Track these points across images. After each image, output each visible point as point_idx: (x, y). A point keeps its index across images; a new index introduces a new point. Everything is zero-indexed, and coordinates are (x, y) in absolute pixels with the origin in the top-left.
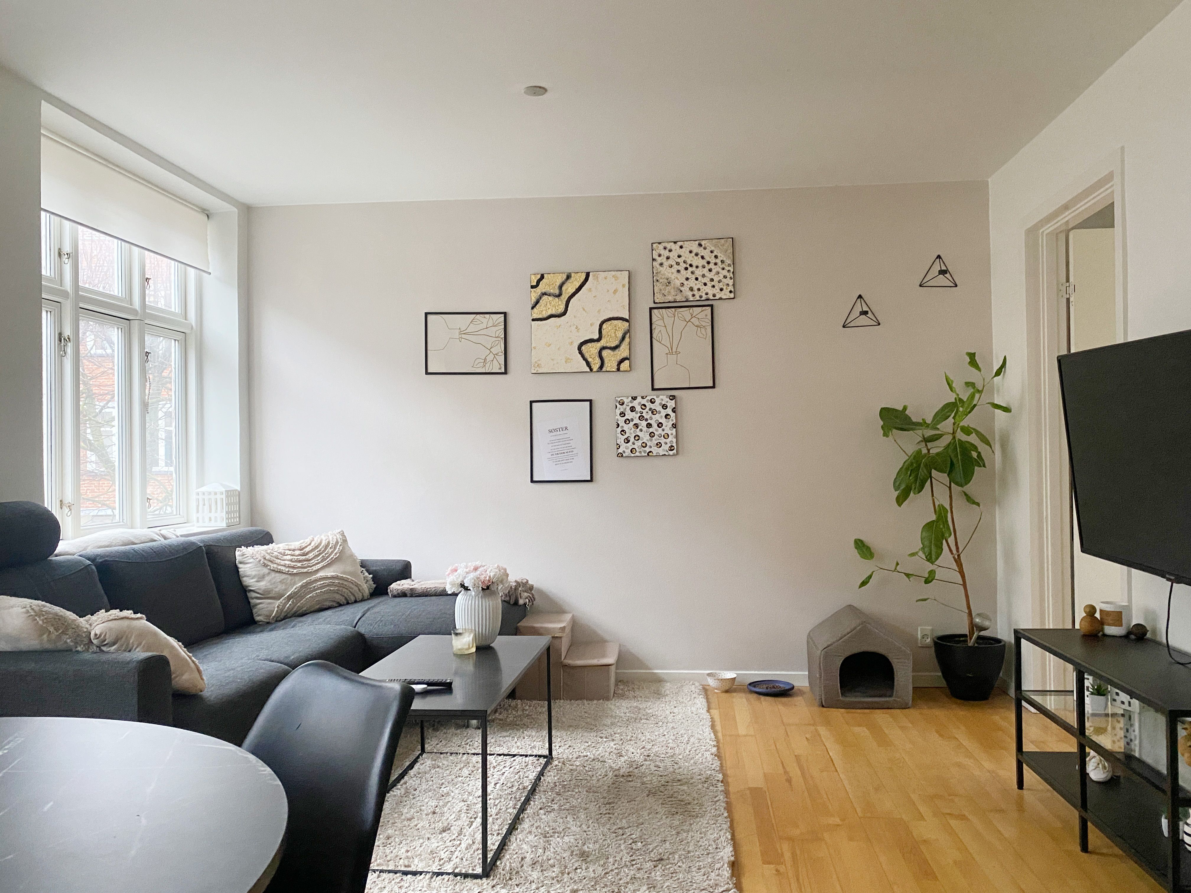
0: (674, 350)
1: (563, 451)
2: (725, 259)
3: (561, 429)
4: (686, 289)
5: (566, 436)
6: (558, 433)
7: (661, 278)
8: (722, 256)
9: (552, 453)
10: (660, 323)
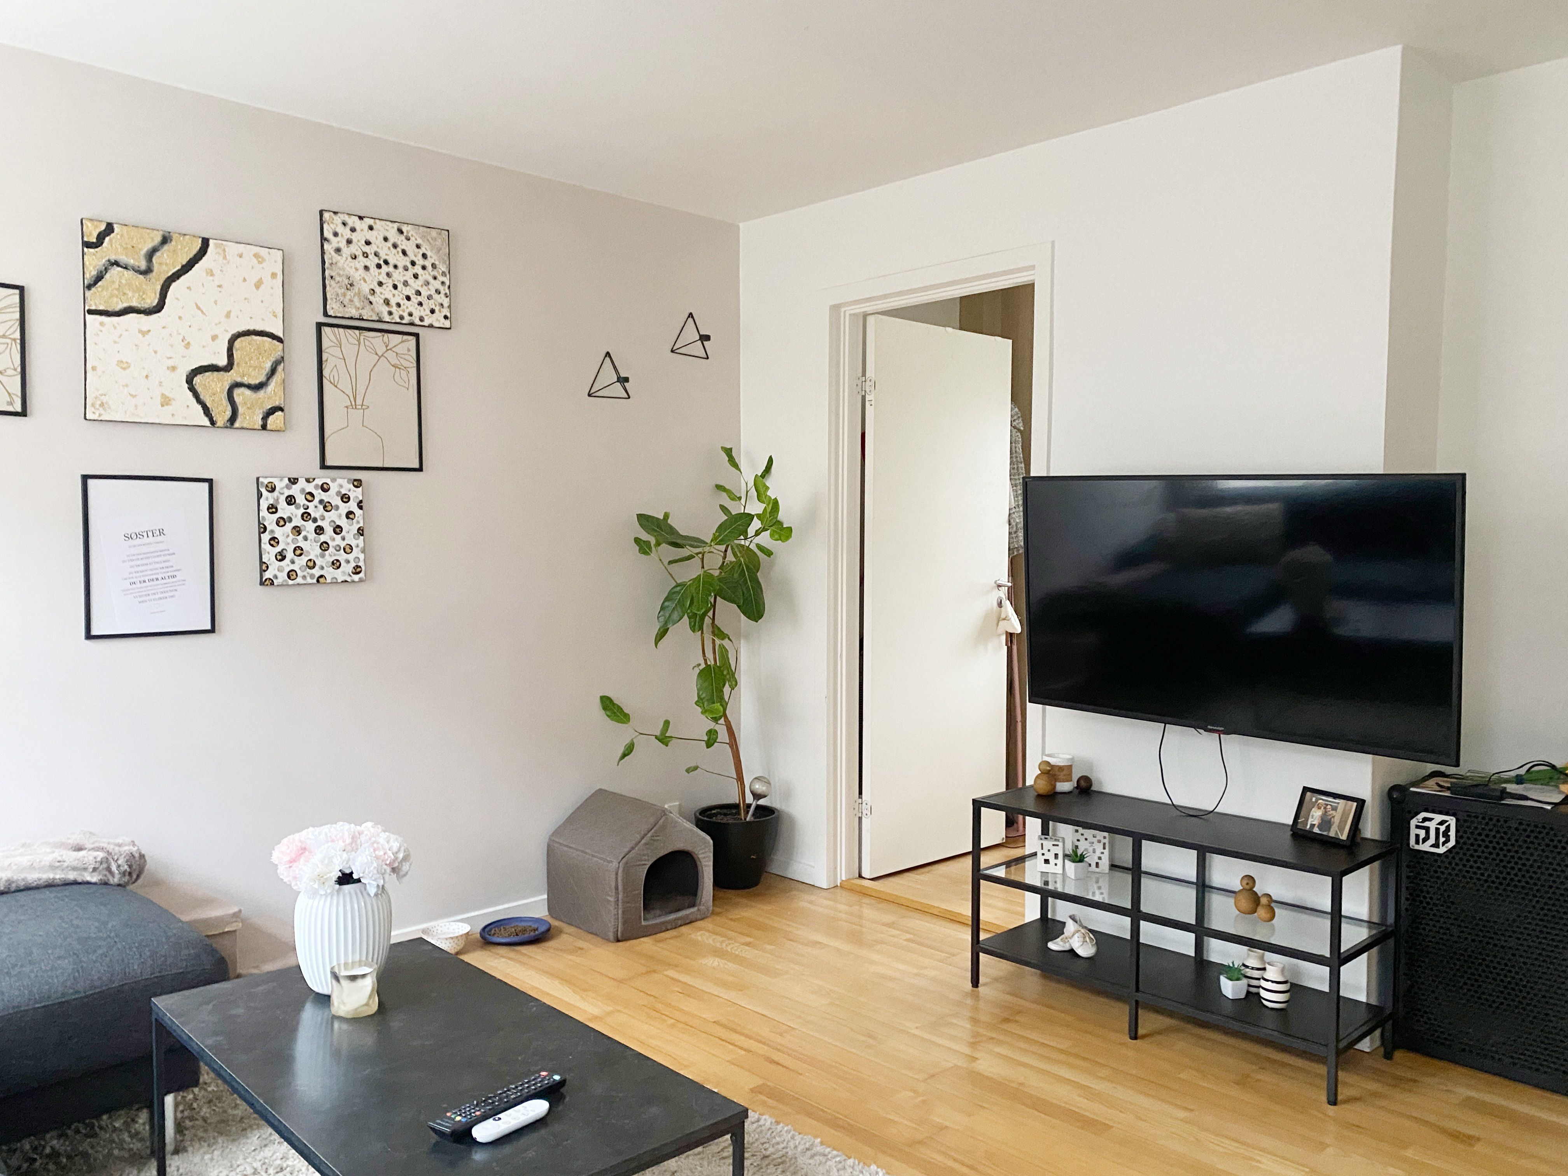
0: (359, 402)
1: (154, 577)
2: (437, 263)
3: (150, 534)
4: (378, 300)
5: (161, 547)
6: (145, 540)
7: (339, 275)
8: (435, 257)
9: (133, 581)
10: (336, 351)
